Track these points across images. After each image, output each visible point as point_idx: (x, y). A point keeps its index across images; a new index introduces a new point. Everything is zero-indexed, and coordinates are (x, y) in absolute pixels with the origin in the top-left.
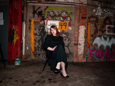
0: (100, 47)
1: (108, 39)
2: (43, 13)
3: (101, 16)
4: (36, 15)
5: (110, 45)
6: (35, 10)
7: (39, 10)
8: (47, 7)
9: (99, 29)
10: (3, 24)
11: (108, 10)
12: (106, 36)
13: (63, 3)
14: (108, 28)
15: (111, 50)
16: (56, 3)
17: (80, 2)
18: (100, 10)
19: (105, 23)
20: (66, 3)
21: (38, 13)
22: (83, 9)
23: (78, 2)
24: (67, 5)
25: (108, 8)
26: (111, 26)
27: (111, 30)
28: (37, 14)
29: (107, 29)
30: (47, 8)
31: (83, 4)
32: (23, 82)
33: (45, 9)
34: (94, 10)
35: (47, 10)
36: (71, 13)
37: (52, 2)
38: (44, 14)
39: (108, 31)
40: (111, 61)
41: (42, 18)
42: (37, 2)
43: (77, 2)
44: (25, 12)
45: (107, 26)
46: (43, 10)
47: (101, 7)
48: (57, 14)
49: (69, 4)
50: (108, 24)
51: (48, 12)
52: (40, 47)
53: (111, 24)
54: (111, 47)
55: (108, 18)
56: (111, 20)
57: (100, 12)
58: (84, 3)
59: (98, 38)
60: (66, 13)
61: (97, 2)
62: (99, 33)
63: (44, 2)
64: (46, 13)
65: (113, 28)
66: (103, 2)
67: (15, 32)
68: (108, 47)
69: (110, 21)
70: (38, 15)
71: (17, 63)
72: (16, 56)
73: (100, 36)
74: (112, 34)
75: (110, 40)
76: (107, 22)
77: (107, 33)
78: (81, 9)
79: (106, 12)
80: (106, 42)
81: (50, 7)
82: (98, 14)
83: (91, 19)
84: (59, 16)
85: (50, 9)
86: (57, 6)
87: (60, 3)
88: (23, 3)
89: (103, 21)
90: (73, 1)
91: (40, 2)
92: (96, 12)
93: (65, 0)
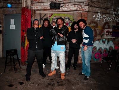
0: (99, 49)
1: (106, 42)
3: (100, 21)
5: (108, 47)
6: (42, 17)
7: (45, 17)
8: (52, 14)
9: (98, 33)
10: (14, 29)
11: (107, 15)
12: (104, 40)
13: (67, 11)
14: (107, 32)
16: (60, 11)
17: (81, 9)
18: (100, 16)
19: (104, 28)
20: (69, 11)
22: (85, 16)
23: (80, 10)
24: (70, 13)
27: (109, 34)
29: (105, 33)
31: (84, 11)
33: (50, 16)
34: (94, 16)
35: (52, 17)
36: (73, 19)
37: (56, 10)
39: (107, 35)
42: (43, 10)
43: (78, 10)
45: (106, 30)
46: (49, 17)
47: (101, 13)
51: (53, 19)
53: (109, 28)
54: (108, 50)
56: (110, 25)
57: (100, 18)
59: (97, 42)
60: (69, 19)
61: (97, 8)
62: (98, 37)
63: (49, 10)
64: (51, 20)
65: (111, 32)
66: (103, 8)
68: (106, 49)
69: (108, 26)
73: (99, 40)
74: (110, 37)
75: (108, 43)
76: (106, 26)
77: (105, 37)
78: (82, 16)
79: (105, 18)
80: (104, 45)
81: (55, 14)
82: (98, 20)
83: (91, 24)
85: (55, 16)
86: (61, 14)
87: (63, 11)
88: (32, 12)
89: (102, 25)
90: (75, 9)
91: (46, 10)
92: (96, 18)
93: (68, 8)
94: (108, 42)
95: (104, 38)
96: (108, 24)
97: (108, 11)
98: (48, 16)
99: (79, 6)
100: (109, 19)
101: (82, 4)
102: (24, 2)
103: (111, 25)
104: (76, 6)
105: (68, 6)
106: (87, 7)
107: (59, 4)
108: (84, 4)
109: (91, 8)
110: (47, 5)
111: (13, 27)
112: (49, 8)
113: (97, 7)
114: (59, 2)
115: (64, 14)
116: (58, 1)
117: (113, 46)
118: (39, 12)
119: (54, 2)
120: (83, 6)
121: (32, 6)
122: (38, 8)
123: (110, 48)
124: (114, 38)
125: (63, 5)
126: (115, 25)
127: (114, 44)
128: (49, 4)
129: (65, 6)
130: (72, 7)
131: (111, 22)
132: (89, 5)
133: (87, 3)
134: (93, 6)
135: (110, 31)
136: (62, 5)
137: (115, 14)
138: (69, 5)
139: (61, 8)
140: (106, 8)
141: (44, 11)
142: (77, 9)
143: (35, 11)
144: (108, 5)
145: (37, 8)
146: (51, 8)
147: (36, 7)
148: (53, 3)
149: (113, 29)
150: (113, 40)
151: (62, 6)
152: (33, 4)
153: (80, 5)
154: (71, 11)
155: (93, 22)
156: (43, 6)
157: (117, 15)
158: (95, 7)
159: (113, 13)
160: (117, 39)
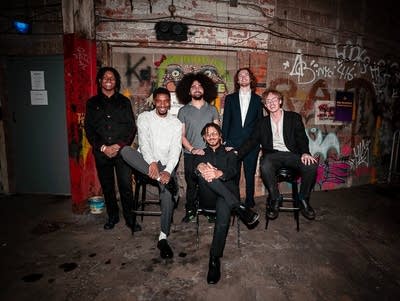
1: (320, 135)
2: (153, 73)
4: (134, 80)
5: (324, 150)
6: (132, 65)
7: (143, 66)
8: (164, 57)
10: (47, 103)
11: (321, 61)
12: (314, 130)
13: (206, 47)
14: (321, 108)
15: (326, 162)
16: (187, 46)
17: (249, 42)
18: (301, 62)
19: (313, 97)
20: (214, 48)
21: (138, 73)
22: (259, 62)
23: (246, 45)
24: (217, 53)
25: (322, 57)
26: (327, 102)
27: (327, 113)
28: (137, 75)
29: (318, 110)
30: (162, 61)
31: (257, 49)
33: (157, 64)
34: (287, 64)
35: (163, 66)
36: (227, 72)
37: (177, 46)
38: (156, 77)
39: (320, 115)
41: (150, 87)
42: (136, 44)
43: (241, 45)
45: (318, 103)
46: (153, 67)
47: (305, 55)
49: (221, 48)
50: (320, 99)
51: (166, 71)
53: (327, 97)
54: (325, 157)
55: (320, 84)
56: (329, 88)
57: (301, 69)
58: (260, 46)
61: (294, 42)
63: (154, 45)
64: (162, 74)
65: (331, 109)
66: (310, 42)
68: (318, 156)
69: (325, 91)
70: (140, 81)
71: (97, 210)
72: (91, 189)
74: (329, 122)
75: (324, 138)
76: (319, 93)
77: (317, 121)
78: (252, 61)
79: (317, 68)
80: (315, 144)
81: (172, 56)
82: (297, 73)
83: (278, 86)
85: (172, 61)
86: (190, 55)
87: (196, 47)
88: (99, 49)
89: (308, 90)
90: (231, 42)
91: (143, 44)
92: (290, 69)
93: (210, 39)
94: (325, 134)
95: (315, 126)
96: (324, 86)
97: (323, 50)
98: (151, 63)
99: (242, 34)
100: (325, 71)
101: (250, 27)
102: (71, 15)
103: (332, 89)
104: (235, 33)
105: (210, 32)
106: (265, 37)
107: (185, 27)
108: (258, 28)
109: (277, 41)
110: (148, 30)
112: (152, 37)
113: (292, 38)
114: (183, 21)
115: (201, 56)
116: (181, 18)
117: (337, 147)
118: (123, 50)
119: (168, 20)
120: (253, 34)
121: (100, 29)
122: (120, 38)
123: (331, 153)
124: (340, 124)
125: (197, 31)
126: (342, 89)
127: (340, 140)
128: (153, 25)
129: (202, 33)
130: (222, 37)
131: (330, 80)
132: (272, 32)
133: (266, 26)
134: (281, 36)
135: (329, 106)
136: (191, 29)
137: (340, 58)
138: (214, 29)
139: (191, 39)
140: (318, 42)
141: (138, 46)
142: (238, 41)
143: (109, 47)
144: (324, 33)
145: (115, 38)
146: (158, 38)
147: (111, 33)
148: (166, 22)
149: (337, 99)
150: (338, 131)
151: (192, 34)
152: (104, 25)
153: (246, 30)
154: (219, 47)
155: (282, 81)
156: (133, 30)
157: (348, 63)
158: (287, 37)
159: (337, 55)
160: (349, 128)
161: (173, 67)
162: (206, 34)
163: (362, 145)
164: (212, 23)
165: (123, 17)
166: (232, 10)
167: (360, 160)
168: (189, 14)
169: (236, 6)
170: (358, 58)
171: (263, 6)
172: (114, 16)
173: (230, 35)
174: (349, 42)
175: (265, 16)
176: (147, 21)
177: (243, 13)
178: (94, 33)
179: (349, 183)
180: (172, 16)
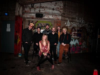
1: (74, 40)
3: (69, 27)
5: (75, 44)
8: (37, 21)
10: (10, 31)
11: (74, 23)
13: (47, 19)
14: (74, 33)
15: (75, 46)
16: (43, 19)
18: (69, 23)
19: (72, 31)
22: (59, 23)
23: (56, 19)
24: (49, 20)
25: (74, 22)
26: (75, 32)
29: (73, 34)
30: (37, 22)
31: (58, 20)
32: (26, 68)
33: (36, 23)
34: (66, 23)
35: (37, 23)
36: (52, 25)
37: (40, 19)
38: (35, 26)
40: (76, 54)
44: (24, 24)
45: (73, 32)
47: (70, 21)
48: (43, 25)
51: (38, 24)
52: (33, 45)
54: (75, 45)
57: (69, 24)
61: (67, 18)
64: (37, 25)
65: (76, 34)
66: (71, 18)
67: (18, 37)
68: (73, 45)
71: (20, 56)
72: (19, 51)
74: (76, 37)
75: (75, 41)
76: (73, 30)
77: (73, 36)
78: (57, 23)
79: (73, 24)
80: (72, 42)
81: (39, 21)
84: (44, 27)
86: (43, 21)
87: (45, 19)
88: (23, 19)
89: (71, 29)
90: (53, 18)
91: (33, 18)
93: (48, 17)
94: (75, 40)
95: (72, 38)
96: (74, 28)
97: (74, 20)
99: (55, 16)
100: (75, 25)
101: (57, 15)
103: (76, 29)
104: (54, 16)
105: (48, 16)
106: (61, 17)
107: (42, 15)
108: (59, 15)
109: (63, 18)
110: (34, 15)
111: (8, 30)
112: (35, 17)
113: (67, 17)
114: (42, 13)
115: (46, 21)
117: (78, 43)
118: (28, 19)
120: (58, 16)
121: (23, 15)
122: (28, 17)
123: (76, 44)
124: (79, 37)
125: (45, 15)
126: (79, 29)
127: (79, 41)
128: (35, 14)
129: (46, 16)
130: (51, 17)
131: (76, 27)
132: (62, 16)
133: (61, 15)
134: (64, 17)
135: (76, 33)
136: (44, 15)
137: (78, 22)
138: (49, 15)
139: (44, 17)
140: (73, 18)
141: (31, 19)
142: (54, 18)
143: (25, 19)
144: (74, 16)
145: (27, 17)
146: (36, 17)
148: (38, 13)
149: (78, 32)
150: (78, 39)
153: (56, 16)
154: (50, 19)
155: (64, 27)
156: (31, 15)
157: (80, 23)
158: (66, 17)
159: (78, 21)
160: (81, 38)
161: (39, 23)
162: (47, 16)
163: (84, 43)
164: (48, 14)
165: (29, 12)
166: (53, 11)
167: (84, 46)
168: (43, 12)
169: (54, 10)
170: (82, 22)
171: (60, 10)
172: (27, 12)
173: (52, 16)
174: (80, 18)
175: (60, 12)
176: (34, 13)
177: (55, 12)
178: (22, 16)
179: (81, 52)
180: (40, 12)
